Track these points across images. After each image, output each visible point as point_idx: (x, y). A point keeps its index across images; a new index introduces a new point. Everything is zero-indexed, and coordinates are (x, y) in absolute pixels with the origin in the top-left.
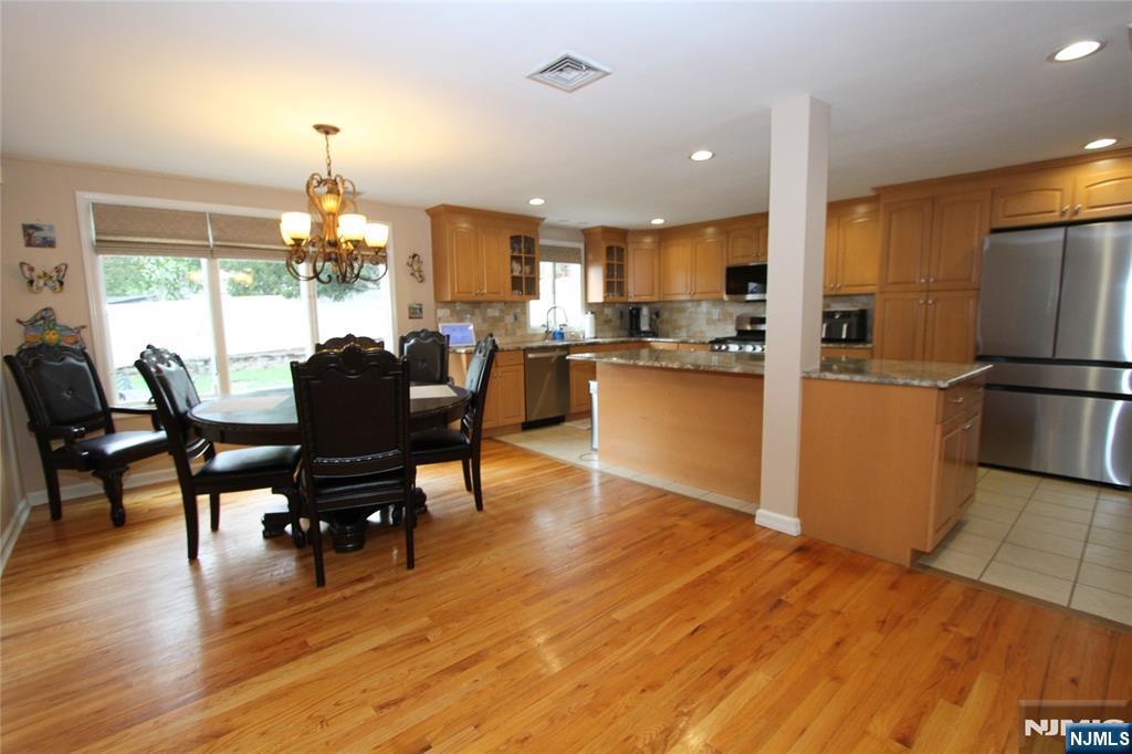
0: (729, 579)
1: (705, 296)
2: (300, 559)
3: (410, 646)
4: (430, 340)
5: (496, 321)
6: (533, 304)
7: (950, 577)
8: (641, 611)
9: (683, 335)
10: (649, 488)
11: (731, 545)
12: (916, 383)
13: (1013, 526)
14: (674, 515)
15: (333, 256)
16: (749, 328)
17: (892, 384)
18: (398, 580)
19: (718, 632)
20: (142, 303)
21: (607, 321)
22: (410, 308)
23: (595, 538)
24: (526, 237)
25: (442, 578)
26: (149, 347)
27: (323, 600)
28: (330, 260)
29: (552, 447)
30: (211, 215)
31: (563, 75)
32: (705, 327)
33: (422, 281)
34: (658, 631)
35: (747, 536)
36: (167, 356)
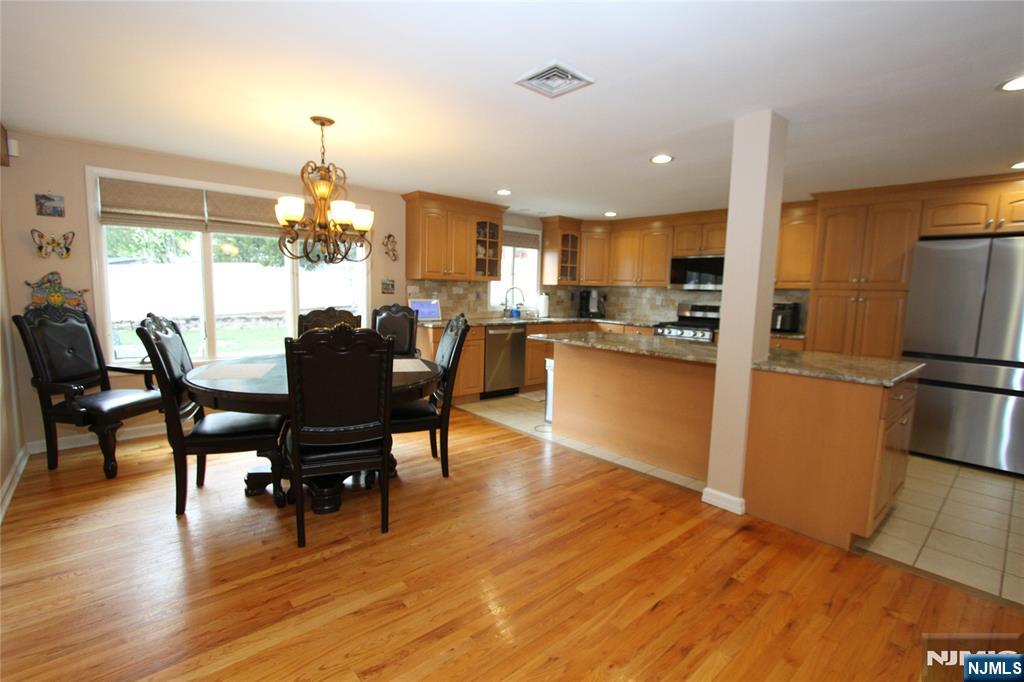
0: (682, 555)
1: (648, 284)
2: (280, 518)
3: (388, 611)
4: (400, 314)
5: (460, 298)
6: (493, 285)
7: (887, 563)
8: (603, 585)
9: (628, 317)
10: (600, 462)
11: (681, 522)
12: (863, 380)
13: (939, 512)
14: (625, 489)
15: (323, 237)
16: (688, 314)
17: (839, 380)
18: (373, 543)
19: (676, 609)
20: (132, 265)
21: (559, 302)
22: (383, 284)
23: (555, 509)
24: (491, 224)
25: (414, 543)
26: (149, 315)
27: (305, 560)
28: (319, 241)
29: (508, 417)
30: (207, 192)
31: (549, 82)
32: (648, 312)
33: (395, 260)
34: (621, 605)
35: (695, 513)
36: (165, 324)
